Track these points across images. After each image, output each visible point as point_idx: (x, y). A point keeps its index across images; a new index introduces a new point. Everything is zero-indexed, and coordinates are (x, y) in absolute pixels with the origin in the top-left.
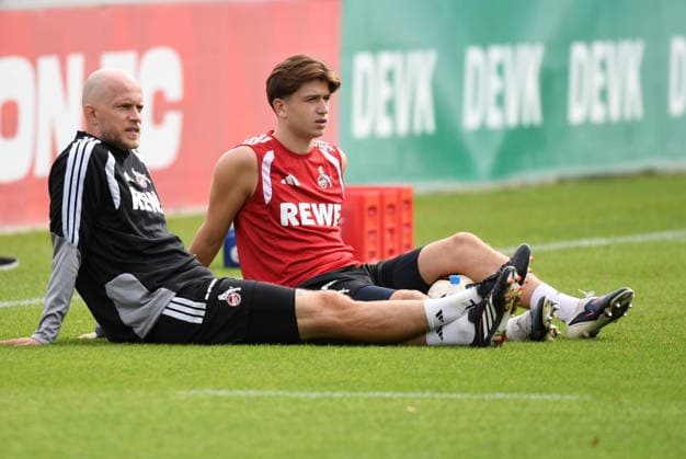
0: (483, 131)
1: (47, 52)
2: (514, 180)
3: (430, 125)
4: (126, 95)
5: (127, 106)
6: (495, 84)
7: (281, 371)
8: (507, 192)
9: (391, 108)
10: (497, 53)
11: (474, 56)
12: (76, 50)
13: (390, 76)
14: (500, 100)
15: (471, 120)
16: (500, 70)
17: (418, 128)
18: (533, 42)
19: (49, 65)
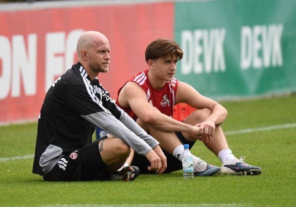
0: (251, 69)
1: (17, 33)
2: (268, 94)
3: (223, 67)
4: (103, 46)
5: (104, 51)
6: (257, 45)
7: (100, 195)
8: (264, 101)
9: (202, 58)
10: (258, 30)
11: (246, 31)
12: (32, 32)
13: (201, 42)
14: (260, 54)
15: (245, 64)
16: (260, 38)
17: (216, 68)
18: (277, 24)
19: (18, 40)
